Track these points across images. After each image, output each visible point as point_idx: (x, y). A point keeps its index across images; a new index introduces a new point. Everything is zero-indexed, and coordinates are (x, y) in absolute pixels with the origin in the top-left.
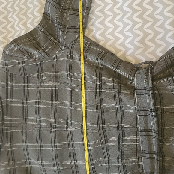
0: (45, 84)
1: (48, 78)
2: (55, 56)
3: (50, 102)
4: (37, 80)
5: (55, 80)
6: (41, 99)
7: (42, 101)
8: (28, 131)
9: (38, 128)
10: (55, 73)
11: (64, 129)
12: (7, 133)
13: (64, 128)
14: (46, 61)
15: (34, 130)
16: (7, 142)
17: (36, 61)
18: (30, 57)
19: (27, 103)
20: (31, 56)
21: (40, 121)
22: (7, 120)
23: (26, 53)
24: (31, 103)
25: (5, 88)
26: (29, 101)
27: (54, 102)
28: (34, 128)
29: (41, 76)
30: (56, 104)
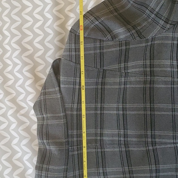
0: (133, 79)
1: (137, 70)
2: (149, 37)
3: (142, 105)
4: (119, 74)
5: (149, 73)
6: (127, 102)
7: (128, 106)
8: (106, 150)
9: (123, 146)
10: (148, 62)
11: (169, 146)
12: (73, 155)
13: (170, 143)
14: (134, 46)
15: (117, 150)
16: (74, 170)
17: (120, 45)
18: (113, 39)
19: (102, 109)
20: (114, 37)
21: (125, 136)
22: (72, 137)
23: (107, 33)
24: (109, 109)
25: (72, 86)
26: (106, 105)
27: (148, 105)
28: (116, 146)
29: (126, 68)
30: (152, 109)
